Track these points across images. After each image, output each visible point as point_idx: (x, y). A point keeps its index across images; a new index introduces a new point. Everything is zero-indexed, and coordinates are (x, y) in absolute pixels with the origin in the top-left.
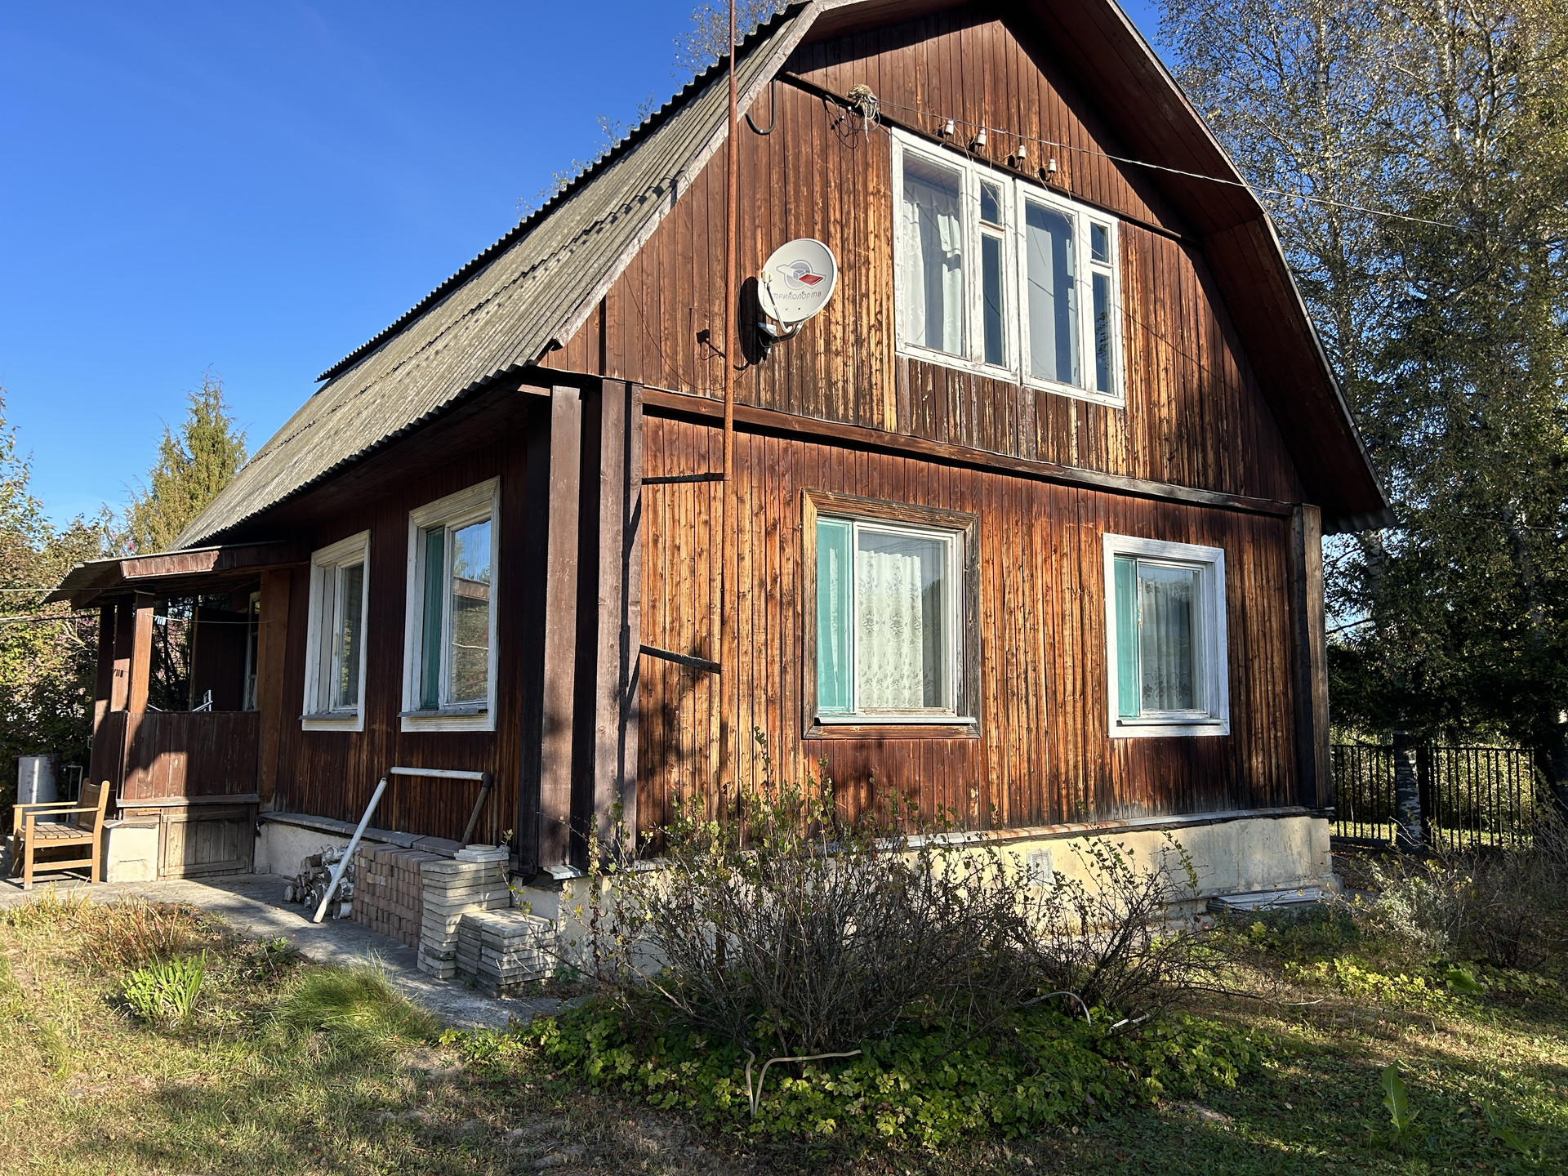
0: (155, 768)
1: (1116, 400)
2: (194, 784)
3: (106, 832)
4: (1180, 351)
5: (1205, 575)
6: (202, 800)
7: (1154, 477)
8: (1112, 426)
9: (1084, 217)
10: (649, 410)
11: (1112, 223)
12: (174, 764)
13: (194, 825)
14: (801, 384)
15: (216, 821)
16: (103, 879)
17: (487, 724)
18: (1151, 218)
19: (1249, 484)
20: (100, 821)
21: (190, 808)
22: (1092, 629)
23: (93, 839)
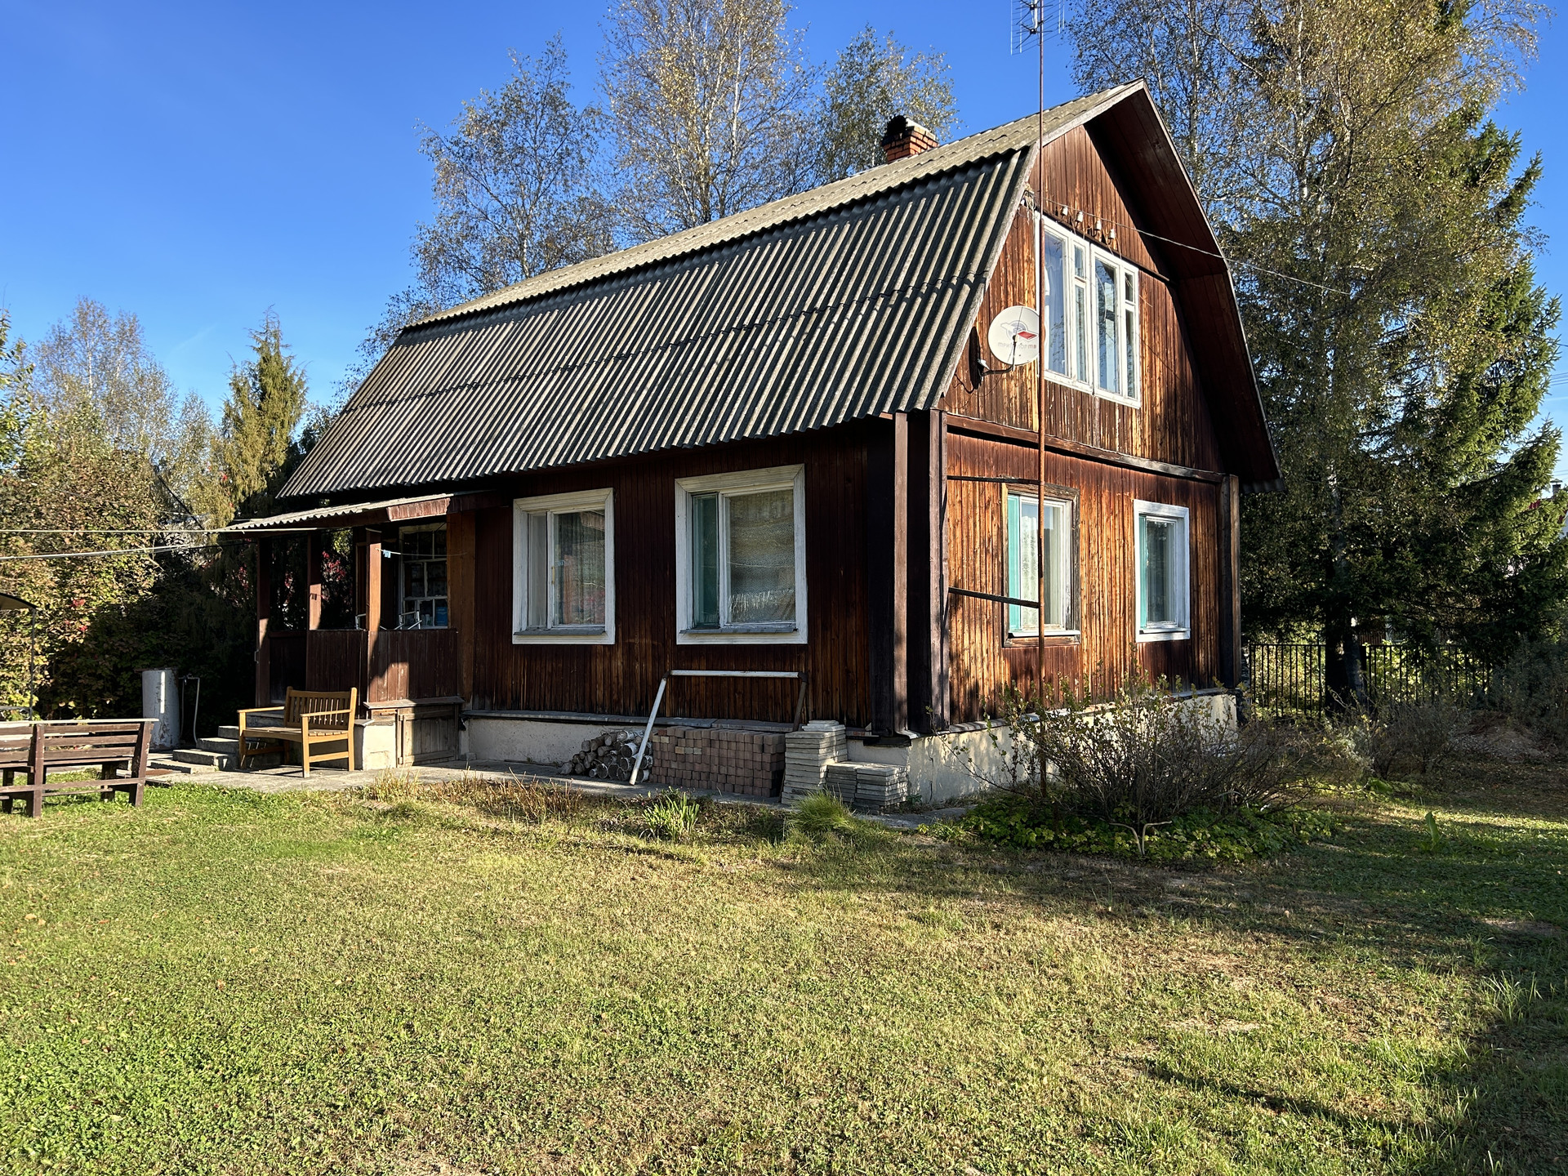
0: (388, 676)
1: (1135, 403)
2: (415, 689)
3: (359, 728)
4: (1166, 366)
5: (1177, 526)
6: (426, 701)
7: (1153, 458)
8: (1135, 421)
9: (1122, 268)
10: (951, 429)
11: (1134, 271)
12: (400, 671)
13: (417, 722)
14: (996, 405)
15: (433, 718)
16: (359, 767)
17: (801, 638)
18: (1153, 268)
19: (1198, 461)
20: (352, 721)
21: (415, 709)
22: (1128, 568)
23: (348, 734)
